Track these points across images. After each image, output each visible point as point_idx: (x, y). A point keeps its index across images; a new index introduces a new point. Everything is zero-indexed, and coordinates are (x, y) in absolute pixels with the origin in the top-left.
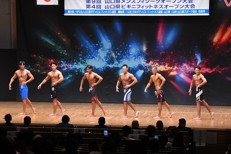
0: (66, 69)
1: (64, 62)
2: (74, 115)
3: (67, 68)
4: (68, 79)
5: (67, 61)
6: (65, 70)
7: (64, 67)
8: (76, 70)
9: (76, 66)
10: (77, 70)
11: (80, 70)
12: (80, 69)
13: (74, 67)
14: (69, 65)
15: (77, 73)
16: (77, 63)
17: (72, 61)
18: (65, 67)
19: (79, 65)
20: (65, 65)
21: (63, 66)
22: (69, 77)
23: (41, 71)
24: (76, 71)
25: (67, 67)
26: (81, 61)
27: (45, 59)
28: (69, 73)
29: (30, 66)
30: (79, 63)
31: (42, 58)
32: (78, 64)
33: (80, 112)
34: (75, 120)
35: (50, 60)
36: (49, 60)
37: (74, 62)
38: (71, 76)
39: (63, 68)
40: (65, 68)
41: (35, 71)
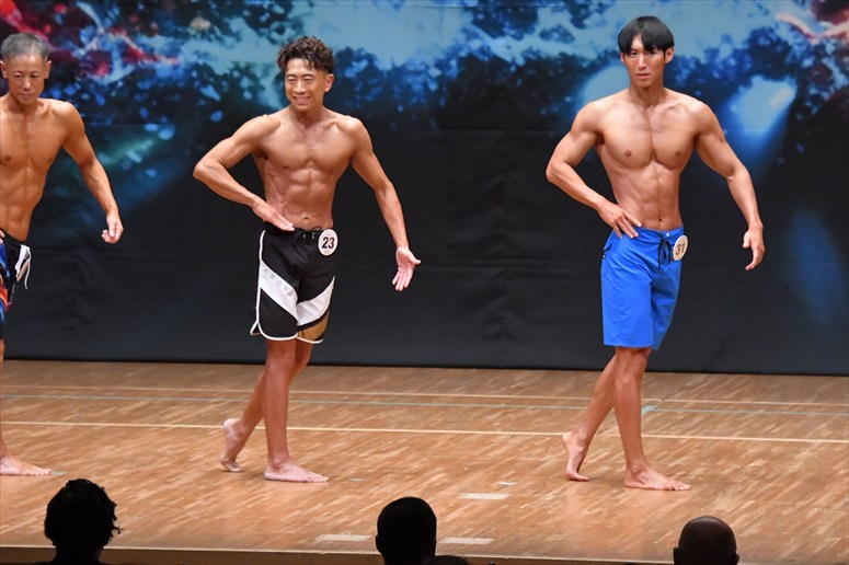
0: (118, 73)
1: (103, 16)
3: (130, 68)
4: (138, 159)
5: (127, 8)
6: (113, 85)
7: (101, 59)
8: (205, 84)
9: (204, 46)
10: (217, 81)
11: (245, 83)
12: (246, 71)
13: (190, 52)
14: (144, 39)
15: (213, 105)
16: (216, 21)
17: (169, 5)
18: (115, 54)
19: (237, 37)
20: (112, 38)
21: (93, 45)
22: (146, 145)
24: (210, 92)
26: (248, 2)
28: (144, 113)
30: (237, 24)
32: (226, 30)
34: (194, 515)
37: (185, 15)
38: (166, 135)
39: (94, 68)
40: (117, 63)
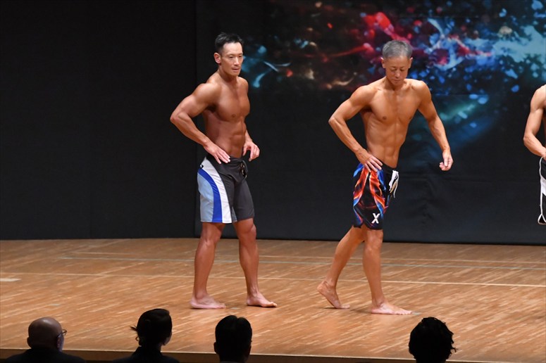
0: (453, 63)
1: (444, 27)
2: (499, 317)
3: (460, 60)
4: (465, 116)
5: (459, 22)
6: (450, 70)
7: (443, 54)
8: (508, 68)
9: (508, 44)
10: (516, 67)
11: (534, 67)
12: (535, 59)
13: (498, 49)
14: (470, 41)
15: (513, 82)
16: (515, 28)
17: (486, 19)
18: (451, 51)
19: (529, 37)
20: (449, 40)
21: (438, 46)
22: (470, 108)
23: (325, 73)
24: (511, 73)
25: (460, 51)
26: (537, 15)
27: (342, 11)
28: (469, 87)
29: (262, 49)
30: (529, 30)
31: (329, 8)
32: (522, 34)
33: (530, 298)
34: (502, 341)
35: (373, 13)
36: (363, 15)
37: (496, 25)
38: (483, 101)
39: (438, 60)
40: (452, 57)
41: (290, 74)
